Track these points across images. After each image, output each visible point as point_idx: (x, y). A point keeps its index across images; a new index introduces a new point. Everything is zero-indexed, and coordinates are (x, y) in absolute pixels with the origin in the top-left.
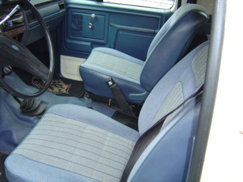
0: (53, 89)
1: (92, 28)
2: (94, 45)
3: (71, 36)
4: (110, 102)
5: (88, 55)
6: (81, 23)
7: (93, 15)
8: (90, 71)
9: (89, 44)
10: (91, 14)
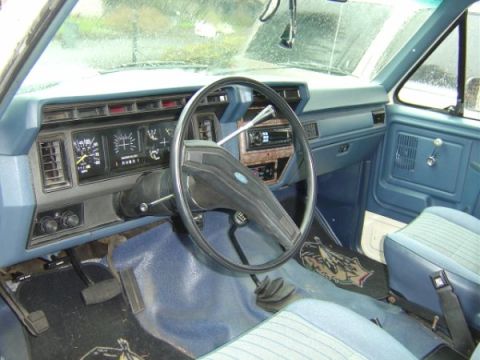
0: (335, 273)
1: (434, 165)
2: (433, 201)
3: (391, 177)
4: (435, 321)
5: (413, 218)
6: (412, 154)
7: (439, 142)
8: (403, 250)
9: (423, 197)
10: (435, 138)
